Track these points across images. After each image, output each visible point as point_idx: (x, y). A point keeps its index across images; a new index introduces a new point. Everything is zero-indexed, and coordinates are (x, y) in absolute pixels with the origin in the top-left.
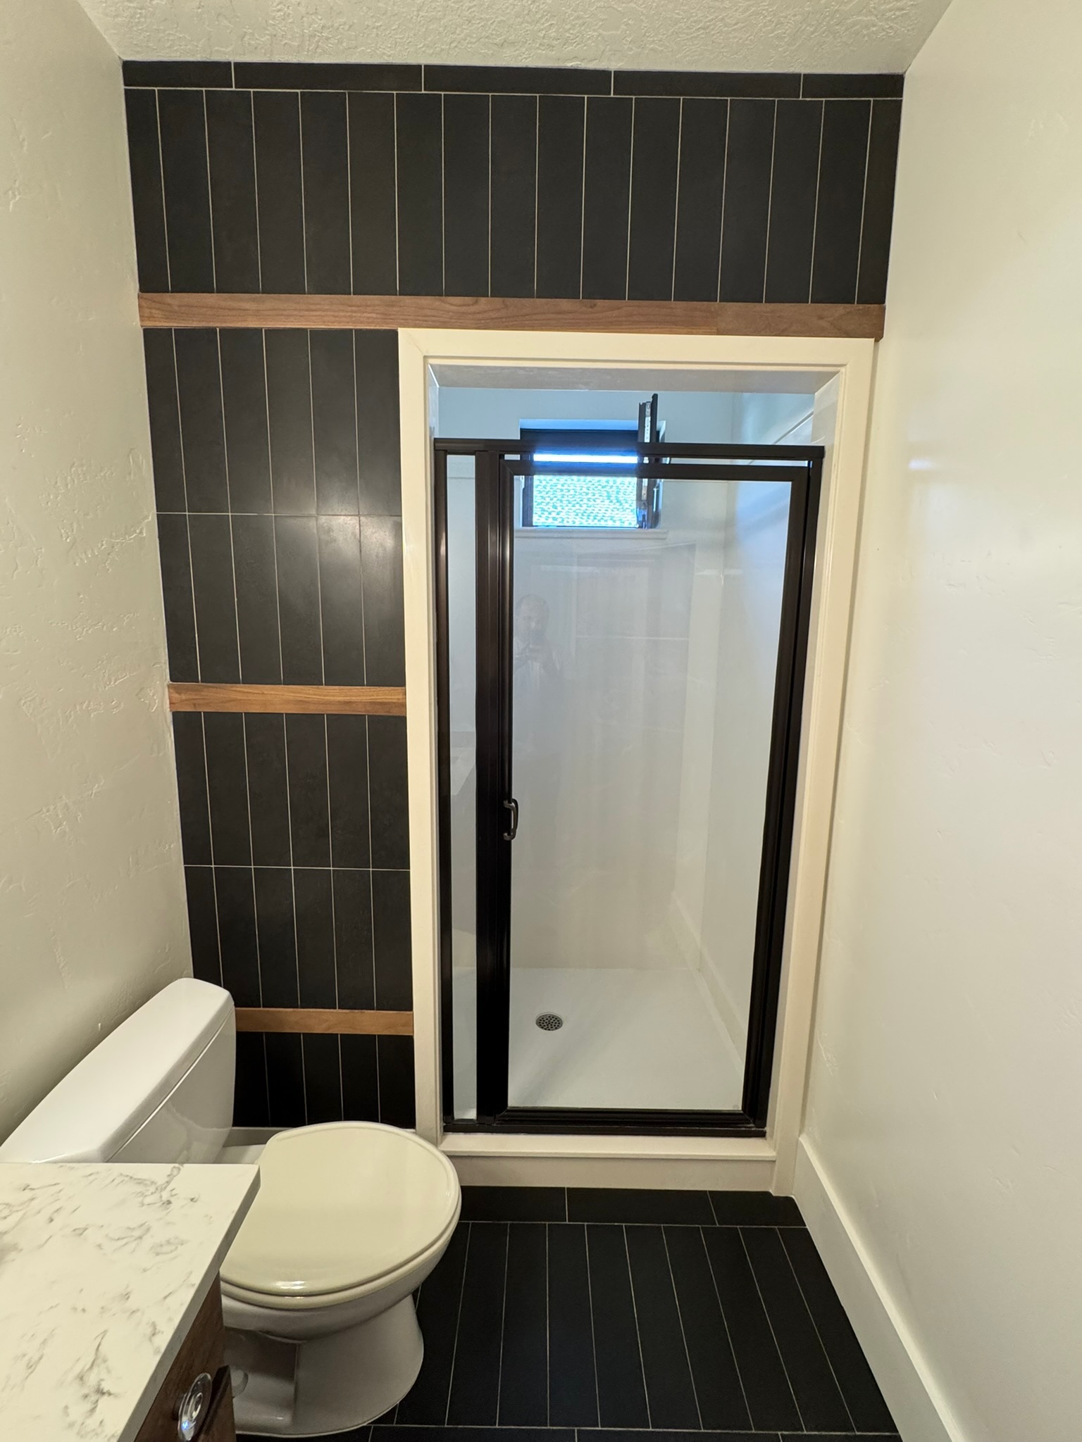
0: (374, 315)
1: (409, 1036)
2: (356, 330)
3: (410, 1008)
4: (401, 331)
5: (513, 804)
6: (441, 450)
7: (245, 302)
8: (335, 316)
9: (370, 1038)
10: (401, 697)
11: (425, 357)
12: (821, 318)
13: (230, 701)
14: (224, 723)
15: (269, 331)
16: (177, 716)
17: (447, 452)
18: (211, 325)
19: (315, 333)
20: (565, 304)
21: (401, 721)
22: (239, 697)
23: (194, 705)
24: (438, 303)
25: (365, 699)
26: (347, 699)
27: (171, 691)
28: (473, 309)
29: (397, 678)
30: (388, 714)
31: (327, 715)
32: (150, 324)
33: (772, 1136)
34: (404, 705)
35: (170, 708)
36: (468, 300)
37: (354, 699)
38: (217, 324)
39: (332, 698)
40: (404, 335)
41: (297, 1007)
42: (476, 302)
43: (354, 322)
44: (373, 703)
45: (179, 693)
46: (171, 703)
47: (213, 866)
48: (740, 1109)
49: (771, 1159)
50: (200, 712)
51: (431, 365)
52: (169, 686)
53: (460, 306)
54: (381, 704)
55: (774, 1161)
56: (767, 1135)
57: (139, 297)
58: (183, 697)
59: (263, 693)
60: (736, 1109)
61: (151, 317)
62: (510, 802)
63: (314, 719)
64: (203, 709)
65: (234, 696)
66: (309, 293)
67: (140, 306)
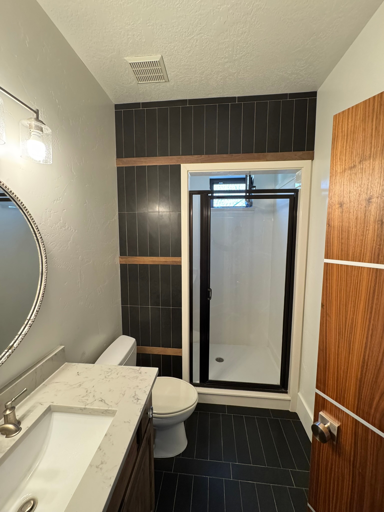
0: (175, 161)
1: (181, 356)
2: (170, 165)
3: (181, 348)
4: (181, 164)
5: (210, 290)
6: (191, 194)
7: (142, 159)
8: (165, 162)
9: (170, 356)
10: (180, 260)
11: (188, 171)
12: (296, 155)
13: (135, 261)
14: (133, 267)
15: (148, 166)
16: (121, 265)
17: (193, 194)
18: (134, 165)
19: (160, 166)
20: (225, 156)
21: (180, 267)
22: (138, 260)
23: (126, 262)
24: (191, 157)
25: (170, 260)
26: (166, 260)
27: (120, 258)
28: (200, 158)
29: (179, 255)
30: (176, 264)
31: (160, 265)
32: (118, 166)
33: (289, 393)
34: (181, 262)
35: (120, 263)
36: (199, 156)
37: (167, 260)
38: (136, 165)
39: (162, 260)
40: (182, 165)
41: (150, 346)
42: (201, 156)
43: (169, 163)
44: (173, 261)
45: (122, 259)
46: (120, 262)
47: (129, 306)
48: (279, 384)
49: (289, 400)
50: (127, 264)
51: (189, 173)
52: (119, 257)
53: (197, 157)
54: (175, 262)
55: (290, 400)
56: (288, 392)
57: (116, 159)
58: (123, 260)
59: (144, 259)
60: (278, 384)
61: (119, 164)
62: (209, 289)
63: (157, 266)
64: (128, 263)
65: (136, 260)
66: (158, 156)
67: (116, 162)
